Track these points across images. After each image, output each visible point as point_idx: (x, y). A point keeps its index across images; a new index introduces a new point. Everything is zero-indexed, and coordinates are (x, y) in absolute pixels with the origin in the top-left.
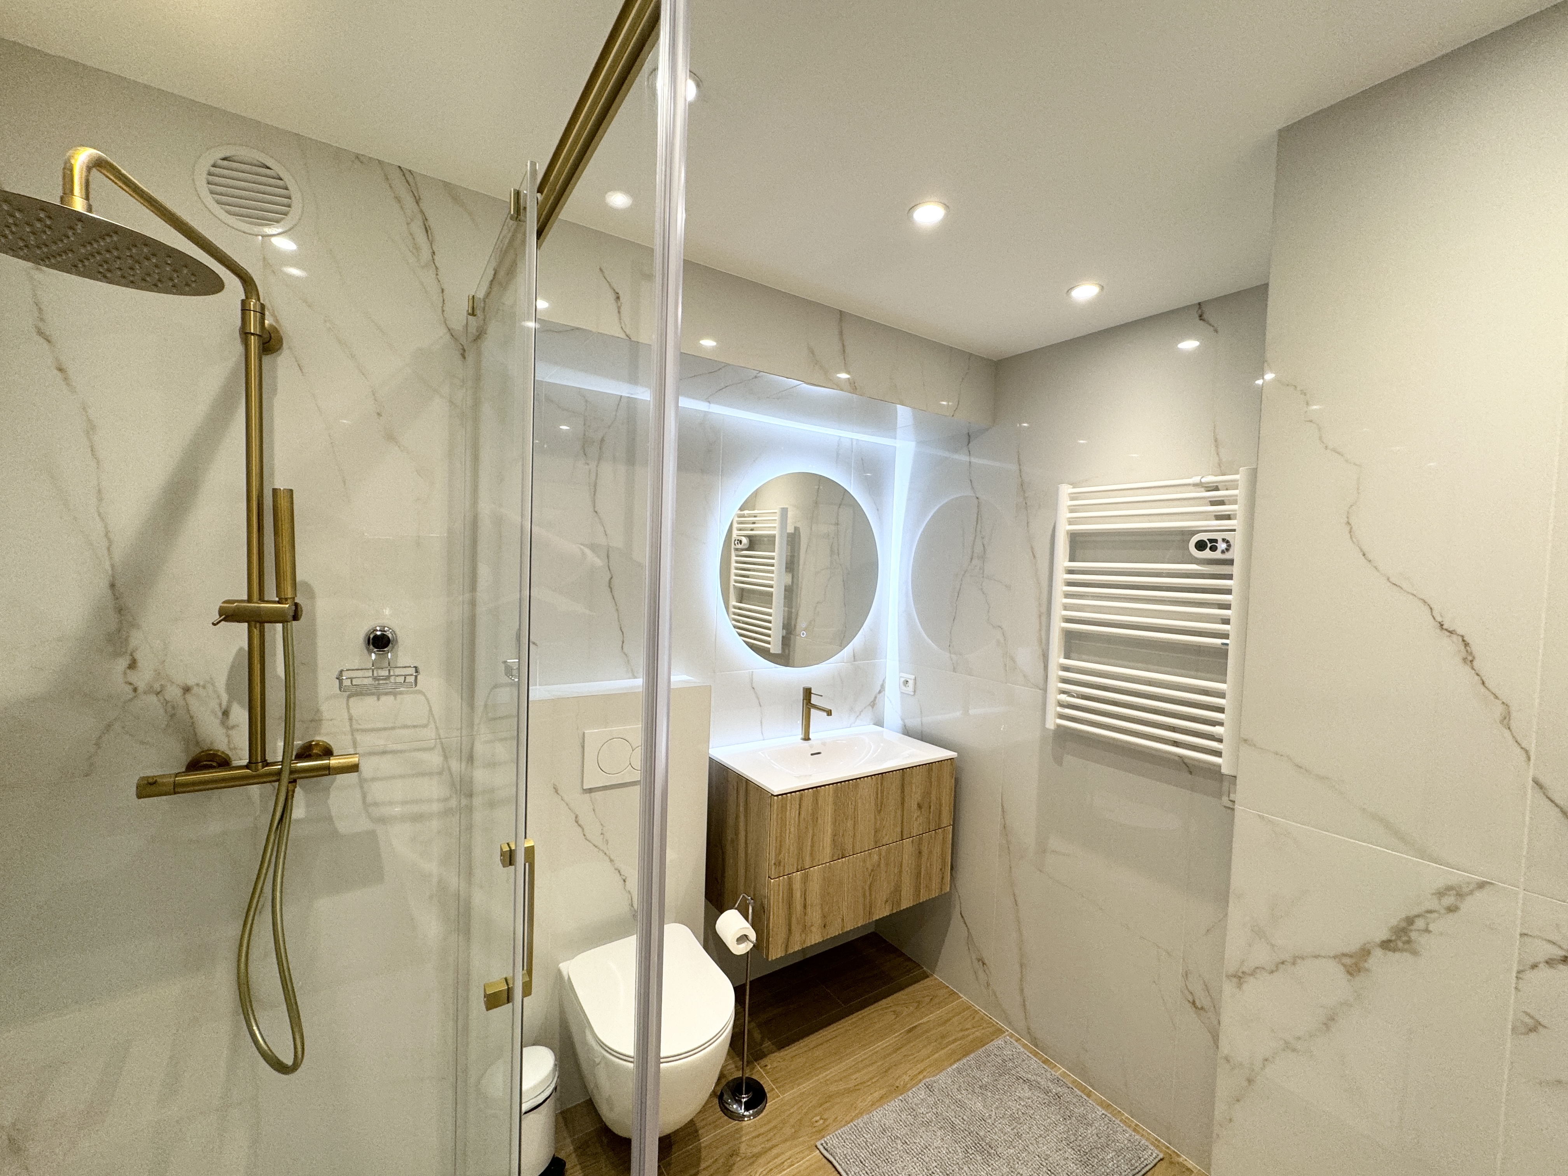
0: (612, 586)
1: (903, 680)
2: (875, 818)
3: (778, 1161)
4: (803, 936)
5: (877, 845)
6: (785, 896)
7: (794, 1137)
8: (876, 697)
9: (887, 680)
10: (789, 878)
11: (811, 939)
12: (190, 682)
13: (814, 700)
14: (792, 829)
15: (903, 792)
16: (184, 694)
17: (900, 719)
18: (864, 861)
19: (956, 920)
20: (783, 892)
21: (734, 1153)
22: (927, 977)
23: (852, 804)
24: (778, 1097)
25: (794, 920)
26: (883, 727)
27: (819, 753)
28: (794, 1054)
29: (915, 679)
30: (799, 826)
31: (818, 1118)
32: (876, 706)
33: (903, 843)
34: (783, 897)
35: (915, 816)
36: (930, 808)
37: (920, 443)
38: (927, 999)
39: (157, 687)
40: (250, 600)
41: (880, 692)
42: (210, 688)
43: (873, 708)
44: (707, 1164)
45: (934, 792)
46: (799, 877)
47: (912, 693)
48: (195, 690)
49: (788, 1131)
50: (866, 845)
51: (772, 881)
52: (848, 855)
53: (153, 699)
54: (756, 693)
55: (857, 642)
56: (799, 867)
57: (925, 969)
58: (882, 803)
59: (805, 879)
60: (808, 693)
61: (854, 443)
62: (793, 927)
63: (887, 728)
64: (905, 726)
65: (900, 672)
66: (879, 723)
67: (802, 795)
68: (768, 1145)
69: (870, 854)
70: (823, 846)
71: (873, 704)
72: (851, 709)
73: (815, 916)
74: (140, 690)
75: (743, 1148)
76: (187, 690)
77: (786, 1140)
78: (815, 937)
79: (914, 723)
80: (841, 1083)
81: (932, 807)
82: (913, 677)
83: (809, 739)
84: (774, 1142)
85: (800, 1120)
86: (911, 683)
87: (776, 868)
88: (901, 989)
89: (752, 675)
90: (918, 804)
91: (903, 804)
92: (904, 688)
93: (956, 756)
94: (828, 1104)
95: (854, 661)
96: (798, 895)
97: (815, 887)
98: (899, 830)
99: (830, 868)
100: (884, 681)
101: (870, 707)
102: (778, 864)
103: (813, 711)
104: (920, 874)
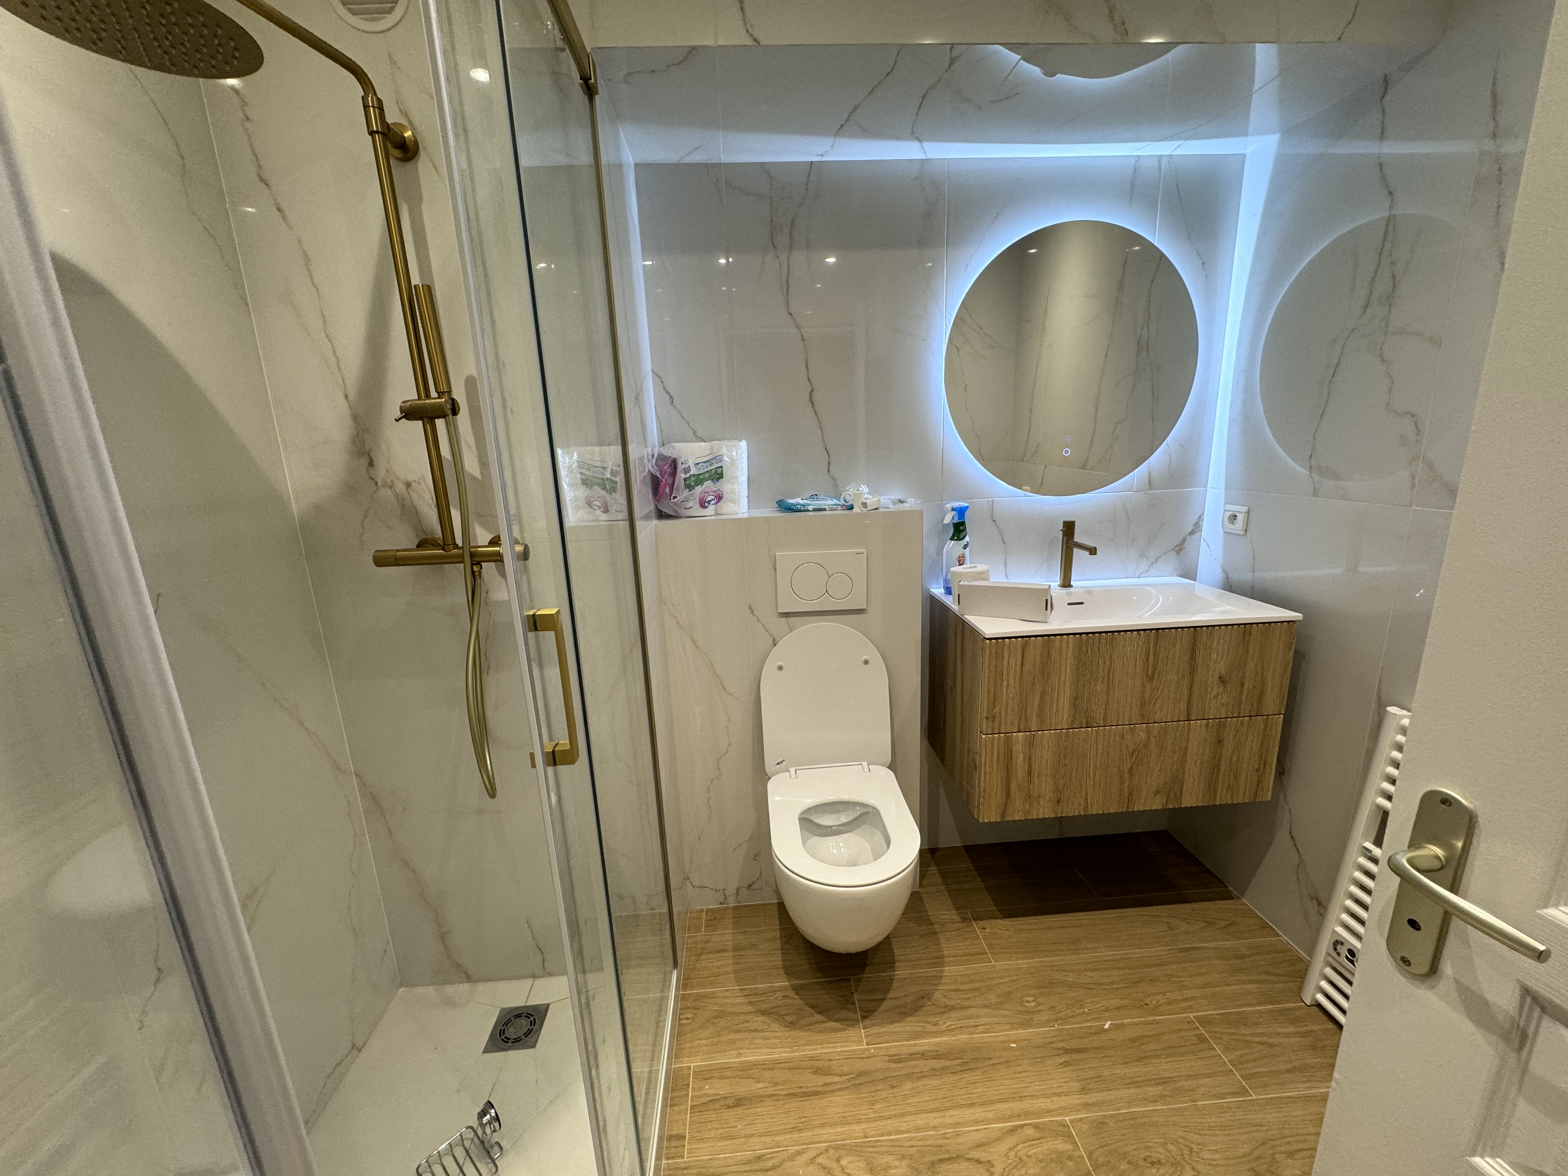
0: (813, 400)
1: (1228, 514)
2: (1143, 685)
3: (972, 1022)
4: (1027, 806)
5: (1145, 719)
6: (1002, 755)
7: (998, 1006)
8: (1184, 540)
9: (1205, 517)
10: (1008, 738)
11: (1038, 810)
12: (410, 479)
13: (1078, 538)
14: (1012, 682)
15: (1193, 657)
16: (407, 488)
17: (1221, 570)
18: (1122, 737)
19: (1281, 839)
20: (998, 752)
21: (926, 996)
22: (1232, 898)
23: (1104, 662)
24: (989, 962)
25: (1013, 787)
26: (1195, 580)
27: (1082, 603)
28: (1020, 927)
29: (1248, 512)
30: (1021, 678)
31: (1031, 999)
32: (1182, 552)
33: (1189, 725)
34: (998, 756)
35: (1215, 692)
36: (1243, 684)
37: (1289, 132)
38: (1223, 923)
39: (389, 482)
40: (419, 399)
41: (1192, 533)
42: (423, 484)
43: (1178, 554)
44: (897, 995)
45: (1251, 667)
46: (1021, 739)
47: (1242, 533)
48: (414, 484)
49: (993, 999)
50: (1127, 717)
51: (984, 736)
52: (1096, 725)
53: (389, 492)
54: (998, 527)
55: (1157, 460)
56: (1022, 727)
57: (1230, 888)
58: (1155, 668)
59: (1031, 743)
60: (1069, 528)
61: (1164, 162)
62: (1012, 793)
63: (1200, 582)
64: (1227, 578)
65: (1226, 503)
66: (1190, 574)
67: (1026, 643)
68: (966, 1003)
69: (1132, 729)
70: (1057, 709)
71: (1179, 549)
72: (1142, 555)
73: (1045, 787)
74: (380, 484)
75: (937, 995)
76: (408, 485)
77: (985, 1007)
78: (1044, 811)
79: (1243, 576)
80: (1071, 974)
81: (1246, 686)
82: (1245, 509)
83: (1070, 586)
84: (971, 1003)
85: (1010, 993)
86: (1241, 518)
87: (987, 722)
88: (1186, 901)
89: (993, 504)
90: (1220, 677)
91: (1192, 673)
92: (1231, 526)
93: (1301, 619)
94: (1046, 990)
95: (1150, 489)
96: (1020, 759)
97: (1045, 754)
98: (1183, 705)
99: (1067, 736)
100: (1200, 517)
101: (1175, 553)
102: (992, 718)
103: (1076, 552)
104: (1219, 770)
